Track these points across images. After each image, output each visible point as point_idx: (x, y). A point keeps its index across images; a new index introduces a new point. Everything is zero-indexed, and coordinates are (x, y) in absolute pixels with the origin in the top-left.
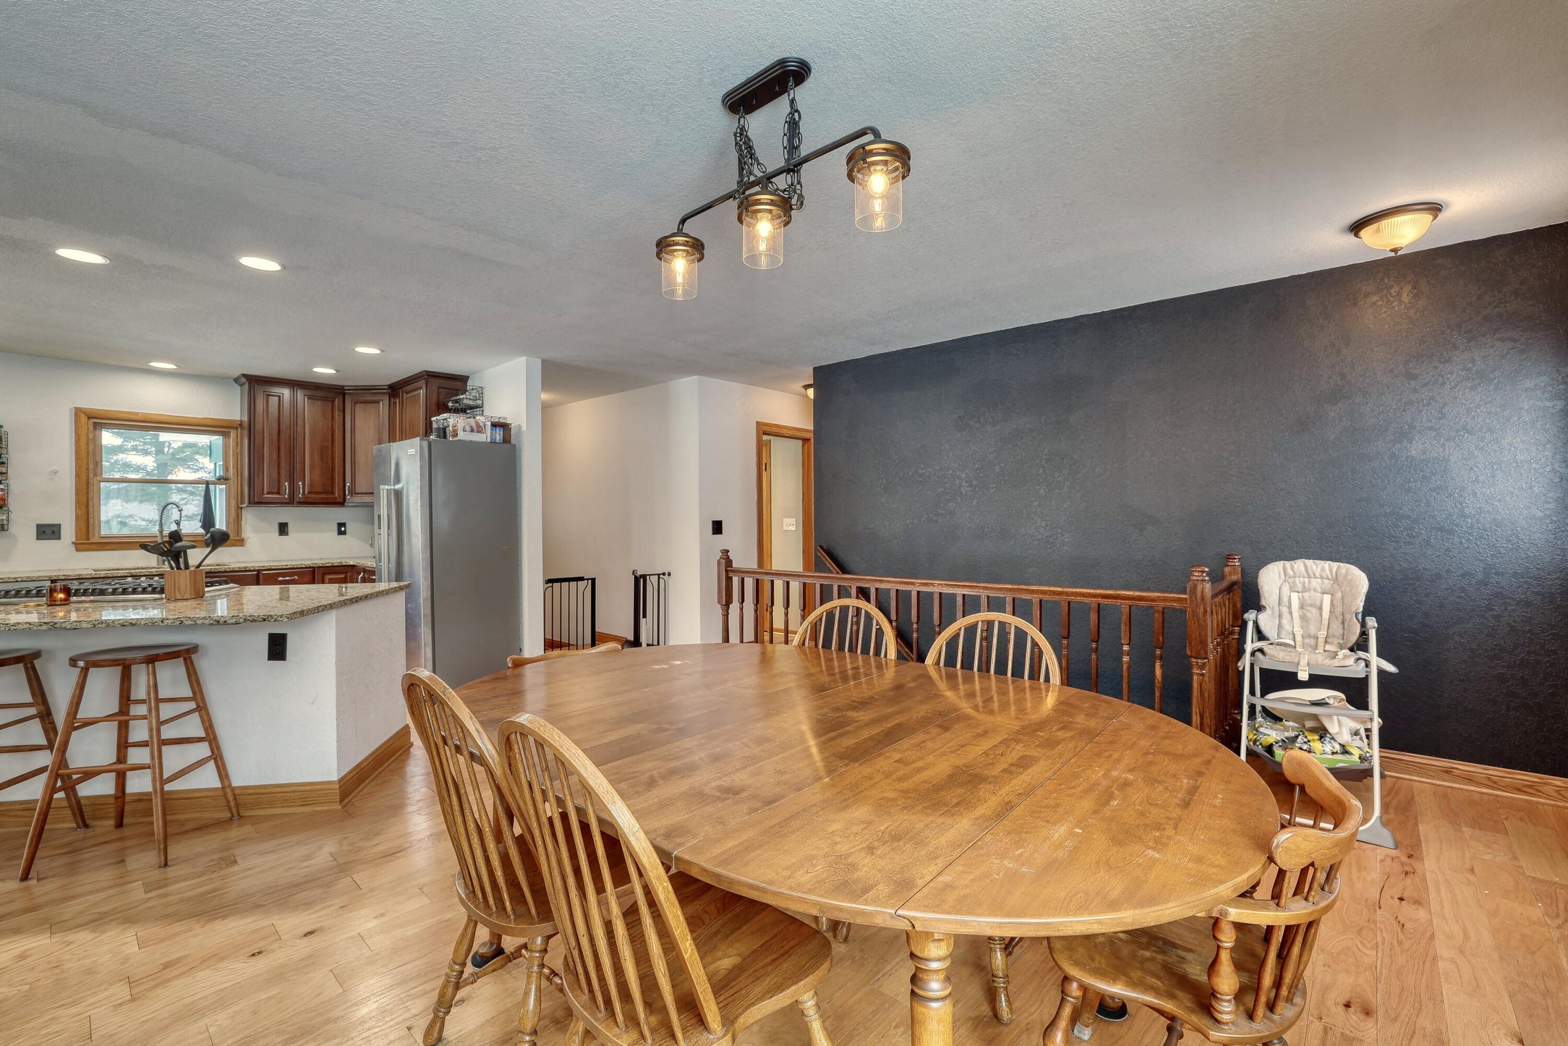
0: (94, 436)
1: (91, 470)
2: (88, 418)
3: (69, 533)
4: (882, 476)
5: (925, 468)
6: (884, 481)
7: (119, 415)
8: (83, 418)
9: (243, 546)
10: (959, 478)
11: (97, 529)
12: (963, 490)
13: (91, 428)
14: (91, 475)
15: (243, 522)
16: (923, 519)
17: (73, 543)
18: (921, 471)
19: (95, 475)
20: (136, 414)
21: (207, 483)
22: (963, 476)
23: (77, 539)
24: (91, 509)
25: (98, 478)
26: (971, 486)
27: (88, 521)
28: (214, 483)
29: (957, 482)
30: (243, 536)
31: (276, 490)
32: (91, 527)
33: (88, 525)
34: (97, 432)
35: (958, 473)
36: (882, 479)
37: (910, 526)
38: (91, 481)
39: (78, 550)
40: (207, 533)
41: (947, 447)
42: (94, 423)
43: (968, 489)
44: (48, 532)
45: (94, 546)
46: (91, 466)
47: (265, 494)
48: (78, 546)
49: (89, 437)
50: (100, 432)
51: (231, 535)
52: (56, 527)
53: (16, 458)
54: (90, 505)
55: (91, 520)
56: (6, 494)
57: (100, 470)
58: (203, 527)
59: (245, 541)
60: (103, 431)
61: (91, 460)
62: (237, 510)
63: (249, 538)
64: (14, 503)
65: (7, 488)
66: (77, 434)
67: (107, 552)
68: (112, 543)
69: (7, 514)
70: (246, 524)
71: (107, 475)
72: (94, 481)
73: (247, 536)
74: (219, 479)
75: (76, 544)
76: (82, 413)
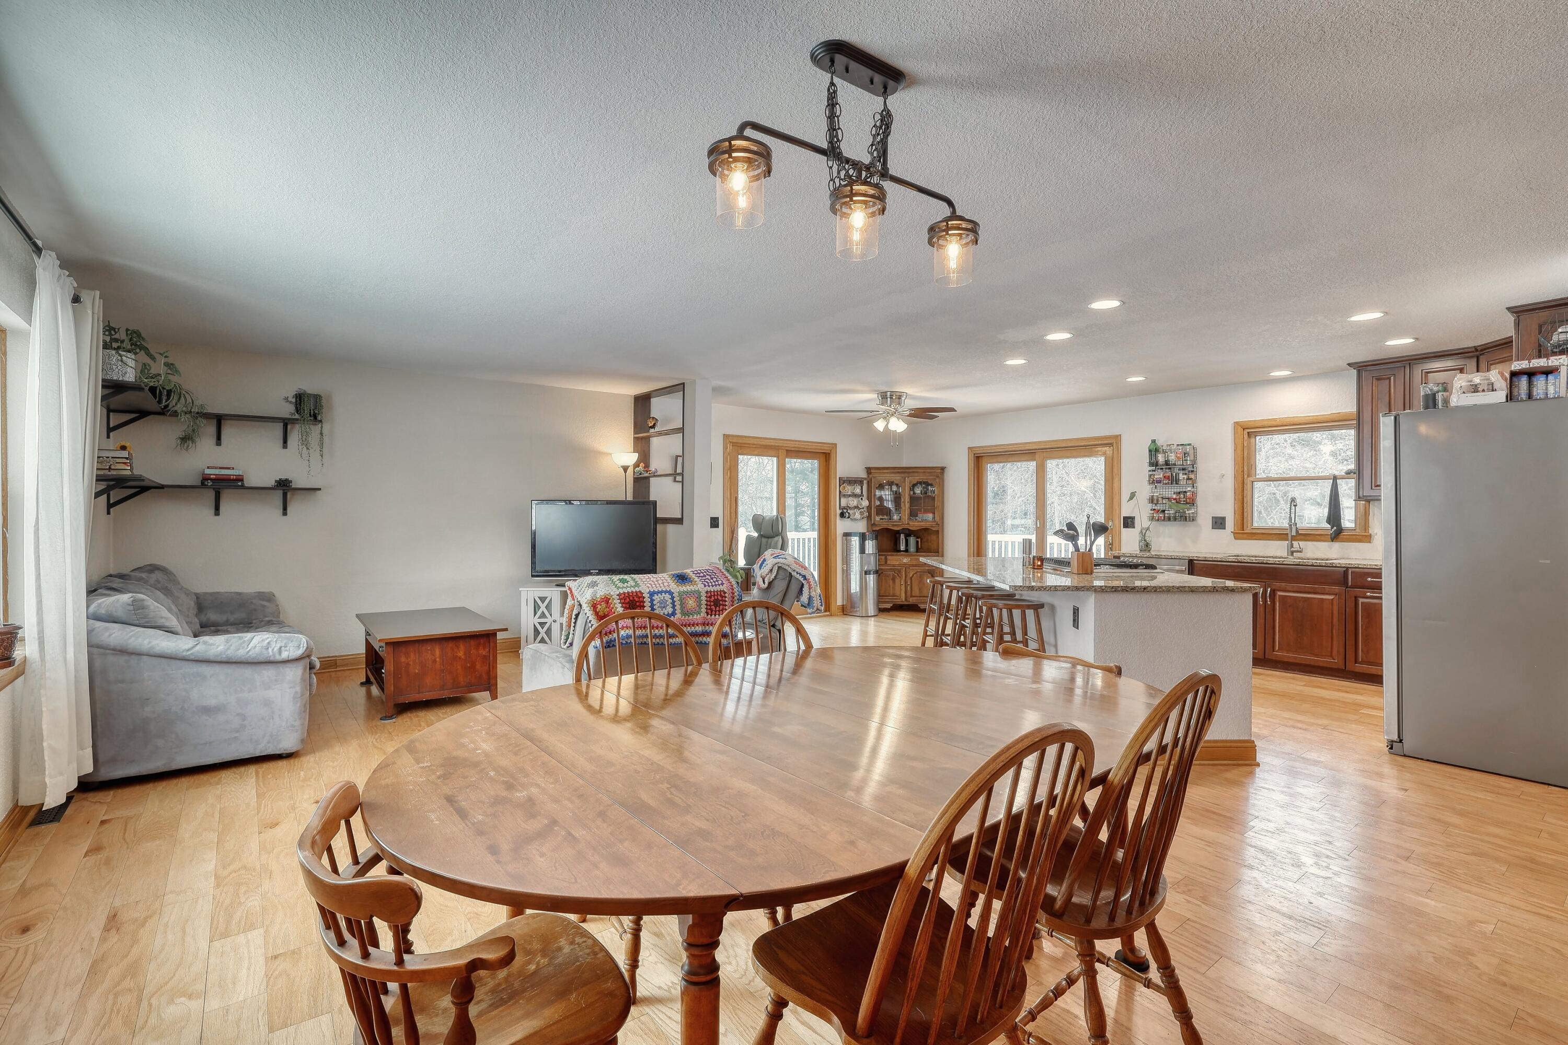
0: (1249, 443)
1: (1245, 473)
2: (1244, 429)
3: (1230, 524)
7: (1266, 423)
8: (1240, 430)
9: (1368, 541)
11: (1250, 522)
13: (1246, 436)
14: (1246, 476)
15: (1371, 518)
17: (1231, 532)
19: (1248, 476)
20: (1275, 420)
21: (1335, 478)
23: (1234, 530)
24: (1245, 505)
25: (1251, 479)
27: (1243, 515)
28: (1342, 478)
30: (1370, 532)
32: (1245, 520)
33: (1243, 518)
34: (1253, 440)
38: (1245, 482)
39: (1236, 538)
40: (1332, 528)
42: (1248, 433)
44: (1219, 523)
45: (1245, 536)
46: (1246, 469)
47: (1373, 488)
48: (1236, 535)
49: (1245, 445)
50: (1254, 439)
51: (1358, 532)
52: (1223, 519)
53: (1201, 467)
54: (1245, 502)
55: (1245, 514)
56: (1194, 494)
57: (1253, 472)
58: (1329, 521)
59: (1372, 537)
60: (1258, 438)
61: (1245, 464)
62: (1365, 504)
63: (1376, 534)
64: (1199, 501)
65: (1195, 489)
66: (1235, 444)
67: (1255, 541)
68: (1258, 534)
69: (1195, 507)
70: (1373, 519)
71: (1260, 474)
72: (1248, 481)
73: (1375, 532)
74: (1349, 473)
75: (1234, 533)
76: (1240, 426)
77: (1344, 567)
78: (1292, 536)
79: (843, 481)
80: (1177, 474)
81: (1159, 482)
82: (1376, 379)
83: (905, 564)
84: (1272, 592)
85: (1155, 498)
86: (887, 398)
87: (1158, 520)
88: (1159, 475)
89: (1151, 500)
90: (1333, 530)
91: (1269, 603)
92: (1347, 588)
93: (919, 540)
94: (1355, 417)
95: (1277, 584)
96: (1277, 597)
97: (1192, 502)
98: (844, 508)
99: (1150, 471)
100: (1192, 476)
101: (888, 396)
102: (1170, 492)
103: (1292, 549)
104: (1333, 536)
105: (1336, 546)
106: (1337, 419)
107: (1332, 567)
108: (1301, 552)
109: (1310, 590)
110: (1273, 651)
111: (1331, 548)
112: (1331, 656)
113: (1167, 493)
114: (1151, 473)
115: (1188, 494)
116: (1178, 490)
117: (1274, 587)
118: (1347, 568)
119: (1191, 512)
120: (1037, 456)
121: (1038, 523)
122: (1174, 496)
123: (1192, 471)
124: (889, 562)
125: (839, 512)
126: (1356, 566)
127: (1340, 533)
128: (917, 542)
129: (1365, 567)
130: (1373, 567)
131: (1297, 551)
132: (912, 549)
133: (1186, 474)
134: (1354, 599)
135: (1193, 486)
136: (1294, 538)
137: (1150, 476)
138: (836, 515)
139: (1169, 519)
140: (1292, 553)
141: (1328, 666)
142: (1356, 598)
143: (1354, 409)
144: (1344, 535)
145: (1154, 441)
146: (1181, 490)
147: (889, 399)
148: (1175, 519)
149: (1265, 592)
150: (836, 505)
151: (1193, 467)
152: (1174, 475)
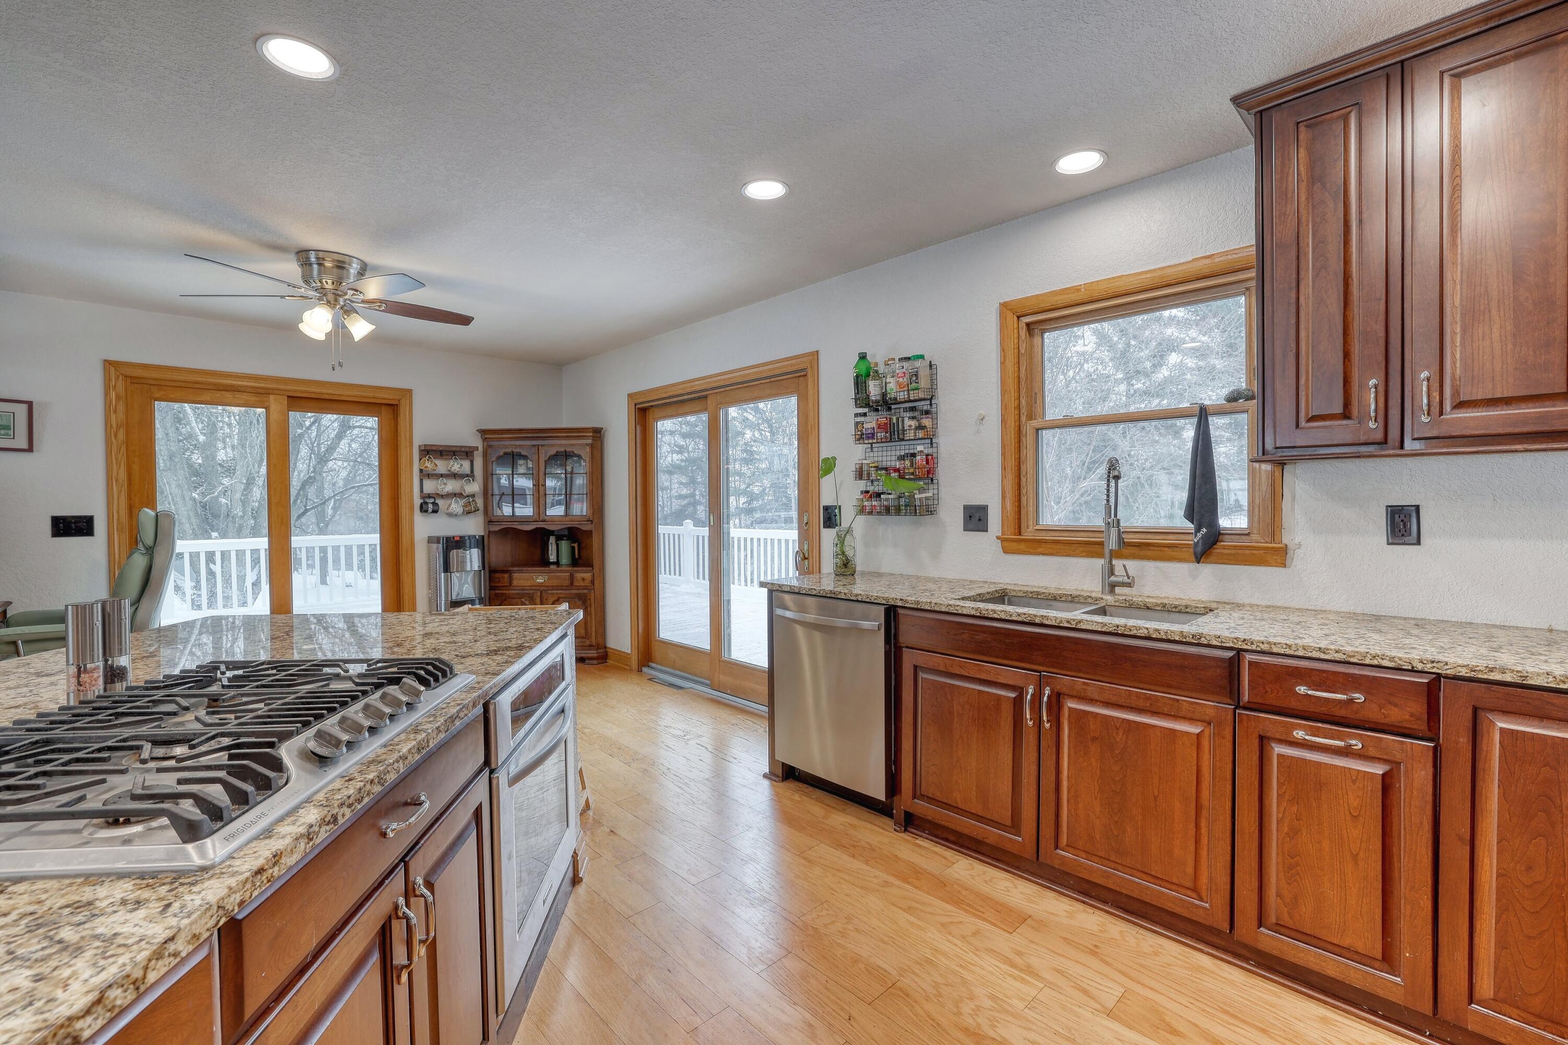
0: (1030, 348)
1: (1023, 410)
2: (1018, 317)
3: (995, 520)
8: (1011, 319)
9: (1284, 565)
11: (1031, 515)
13: (1023, 332)
14: (1023, 418)
15: (1286, 504)
17: (998, 538)
19: (1030, 417)
20: (1077, 289)
21: (1203, 415)
23: (1003, 534)
24: (1023, 479)
25: (1035, 423)
27: (1019, 501)
28: (1221, 412)
30: (1285, 540)
31: (1338, 409)
32: (1023, 512)
33: (1020, 507)
34: (1037, 339)
38: (1024, 430)
39: (1006, 551)
40: (1198, 530)
42: (1028, 325)
44: (975, 518)
45: (1022, 546)
46: (1023, 402)
47: (1303, 423)
48: (1006, 544)
49: (1023, 351)
50: (1040, 339)
51: (1257, 540)
52: (984, 509)
53: (945, 403)
54: (1023, 473)
55: (1024, 499)
56: (930, 458)
57: (1039, 409)
58: (1190, 514)
59: (1290, 553)
60: (1046, 335)
61: (1023, 391)
62: (1273, 473)
63: (1300, 545)
64: (943, 473)
65: (935, 450)
66: (1003, 350)
67: (1041, 558)
68: (1046, 542)
69: (936, 487)
70: (1293, 509)
71: (1053, 413)
72: (1029, 427)
73: (1296, 541)
74: (1233, 398)
75: (1002, 540)
76: (1011, 310)
77: (1231, 649)
78: (1111, 551)
79: (428, 451)
80: (901, 419)
81: (872, 436)
82: (1307, 126)
83: (540, 585)
84: (1054, 700)
85: (865, 468)
86: (311, 264)
87: (871, 513)
88: (871, 422)
89: (860, 474)
90: (1199, 535)
91: (1047, 725)
92: (1237, 707)
93: (576, 545)
94: (1254, 261)
95: (1065, 681)
96: (1066, 713)
97: (928, 474)
98: (429, 496)
99: (856, 415)
100: (926, 422)
101: (313, 259)
102: (889, 456)
103: (1113, 578)
104: (1199, 549)
105: (1207, 571)
106: (1206, 272)
107: (1198, 645)
108: (1129, 585)
109: (1141, 704)
110: (1057, 847)
111: (1194, 577)
112: (1195, 890)
113: (884, 459)
114: (859, 419)
115: (918, 458)
116: (902, 453)
117: (1058, 688)
118: (1239, 651)
119: (923, 495)
120: (710, 401)
121: (712, 518)
122: (898, 465)
123: (927, 412)
124: (515, 583)
125: (418, 501)
126: (1265, 647)
127: (1215, 544)
128: (573, 548)
129: (1288, 652)
130: (1315, 654)
131: (1123, 584)
132: (565, 560)
133: (913, 418)
134: (1256, 743)
135: (932, 443)
136: (1114, 555)
137: (857, 424)
138: (412, 508)
139: (887, 511)
140: (1113, 587)
141: (1185, 913)
142: (1263, 741)
143: (1250, 239)
144: (1224, 547)
145: (863, 357)
146: (907, 451)
147: (315, 266)
148: (898, 511)
149: (1038, 695)
150: (414, 493)
151: (931, 405)
152: (895, 421)
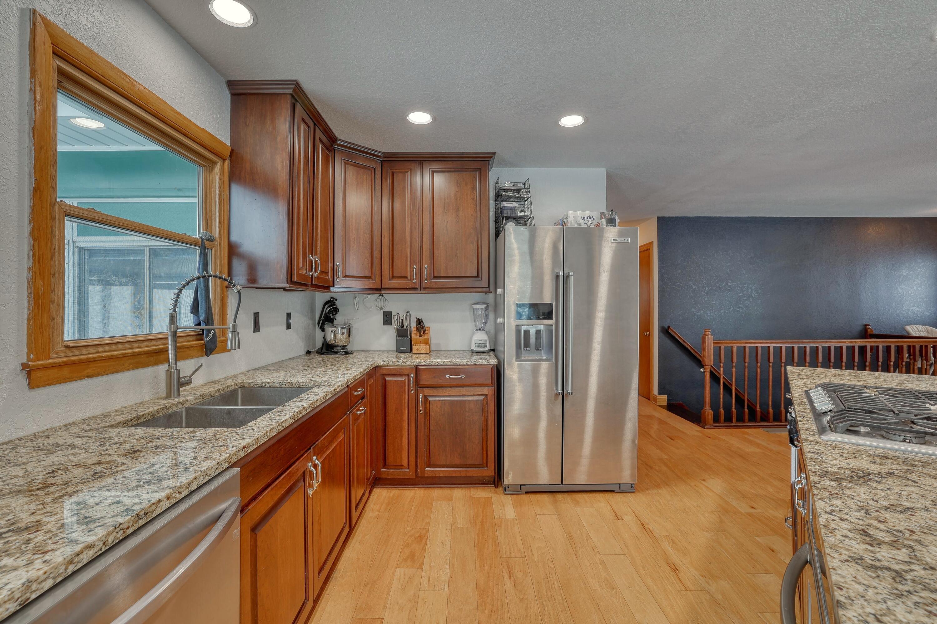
4: (706, 286)
5: (732, 283)
6: (707, 289)
10: (751, 288)
12: (753, 295)
16: (731, 310)
18: (729, 284)
22: (753, 288)
26: (757, 293)
29: (750, 290)
35: (750, 286)
36: (706, 287)
37: (723, 314)
41: (744, 272)
43: (756, 295)
